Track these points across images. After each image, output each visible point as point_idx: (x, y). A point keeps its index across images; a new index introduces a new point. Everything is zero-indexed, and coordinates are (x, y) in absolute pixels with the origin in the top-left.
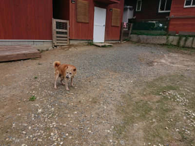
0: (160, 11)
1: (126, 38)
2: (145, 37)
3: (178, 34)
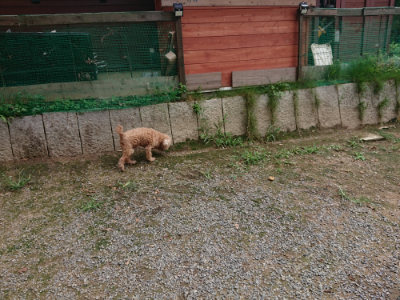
3: (231, 85)
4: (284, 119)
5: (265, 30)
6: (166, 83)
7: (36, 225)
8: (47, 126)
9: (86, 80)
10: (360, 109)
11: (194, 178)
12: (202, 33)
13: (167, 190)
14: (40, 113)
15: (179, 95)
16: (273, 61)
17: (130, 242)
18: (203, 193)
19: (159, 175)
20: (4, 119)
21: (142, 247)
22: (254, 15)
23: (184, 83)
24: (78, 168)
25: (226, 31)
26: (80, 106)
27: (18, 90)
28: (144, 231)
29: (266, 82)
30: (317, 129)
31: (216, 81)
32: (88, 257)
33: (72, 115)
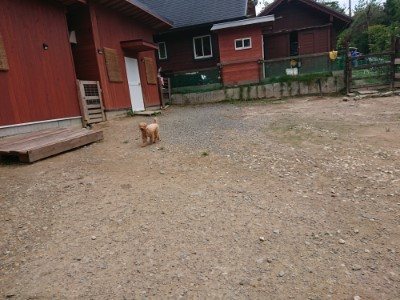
0: (196, 57)
1: (167, 101)
2: (194, 95)
3: (237, 85)
4: (253, 94)
5: (248, 68)
6: (218, 85)
8: (190, 96)
10: (282, 91)
12: (229, 71)
14: (189, 93)
15: (222, 88)
20: (182, 94)
23: (223, 84)
25: (236, 70)
27: (185, 88)
29: (248, 83)
30: (265, 98)
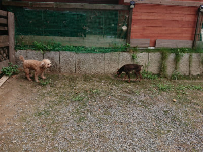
2: (70, 56)
3: (155, 47)
4: (183, 68)
5: (178, 18)
6: (120, 42)
7: (51, 104)
8: (61, 57)
9: (81, 37)
11: (129, 93)
12: (142, 17)
13: (115, 97)
14: (58, 51)
15: (126, 49)
16: (180, 36)
17: (96, 121)
18: (134, 102)
19: (111, 89)
20: (42, 51)
21: (102, 125)
22: (173, 10)
23: (129, 43)
24: (73, 79)
25: (157, 17)
26: (77, 50)
27: (50, 38)
28: (103, 116)
29: (175, 46)
30: (201, 76)
31: (146, 43)
32: (76, 125)
33: (73, 53)
